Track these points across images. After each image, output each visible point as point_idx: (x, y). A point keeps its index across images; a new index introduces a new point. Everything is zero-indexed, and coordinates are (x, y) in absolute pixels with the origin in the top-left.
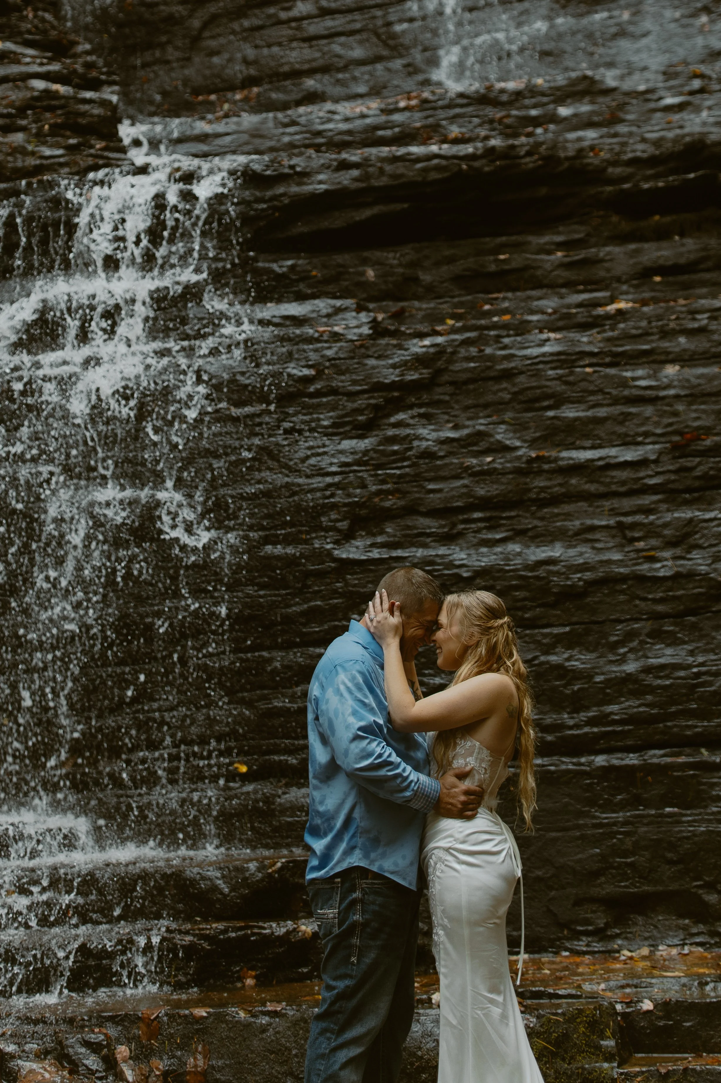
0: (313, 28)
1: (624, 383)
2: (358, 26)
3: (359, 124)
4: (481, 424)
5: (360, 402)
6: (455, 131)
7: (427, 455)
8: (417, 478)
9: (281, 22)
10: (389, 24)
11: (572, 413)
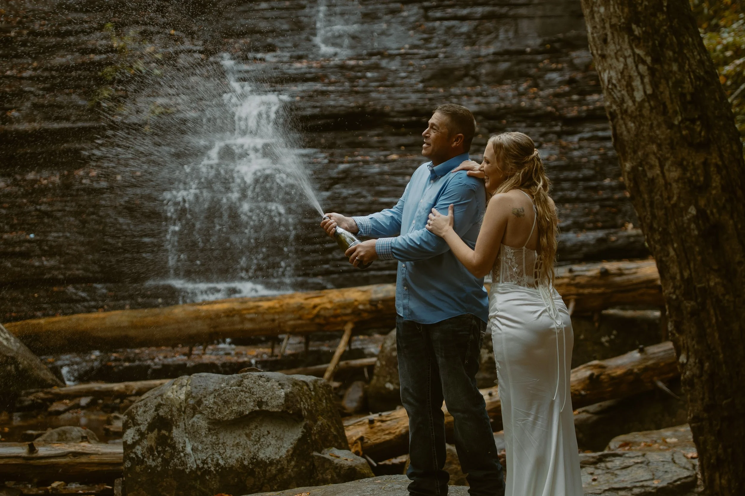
0: (268, 14)
1: (395, 181)
2: (285, 15)
3: (299, 72)
4: (358, 190)
5: (326, 182)
6: (333, 78)
7: (345, 198)
8: (343, 204)
9: (254, 10)
10: (297, 17)
11: (382, 188)
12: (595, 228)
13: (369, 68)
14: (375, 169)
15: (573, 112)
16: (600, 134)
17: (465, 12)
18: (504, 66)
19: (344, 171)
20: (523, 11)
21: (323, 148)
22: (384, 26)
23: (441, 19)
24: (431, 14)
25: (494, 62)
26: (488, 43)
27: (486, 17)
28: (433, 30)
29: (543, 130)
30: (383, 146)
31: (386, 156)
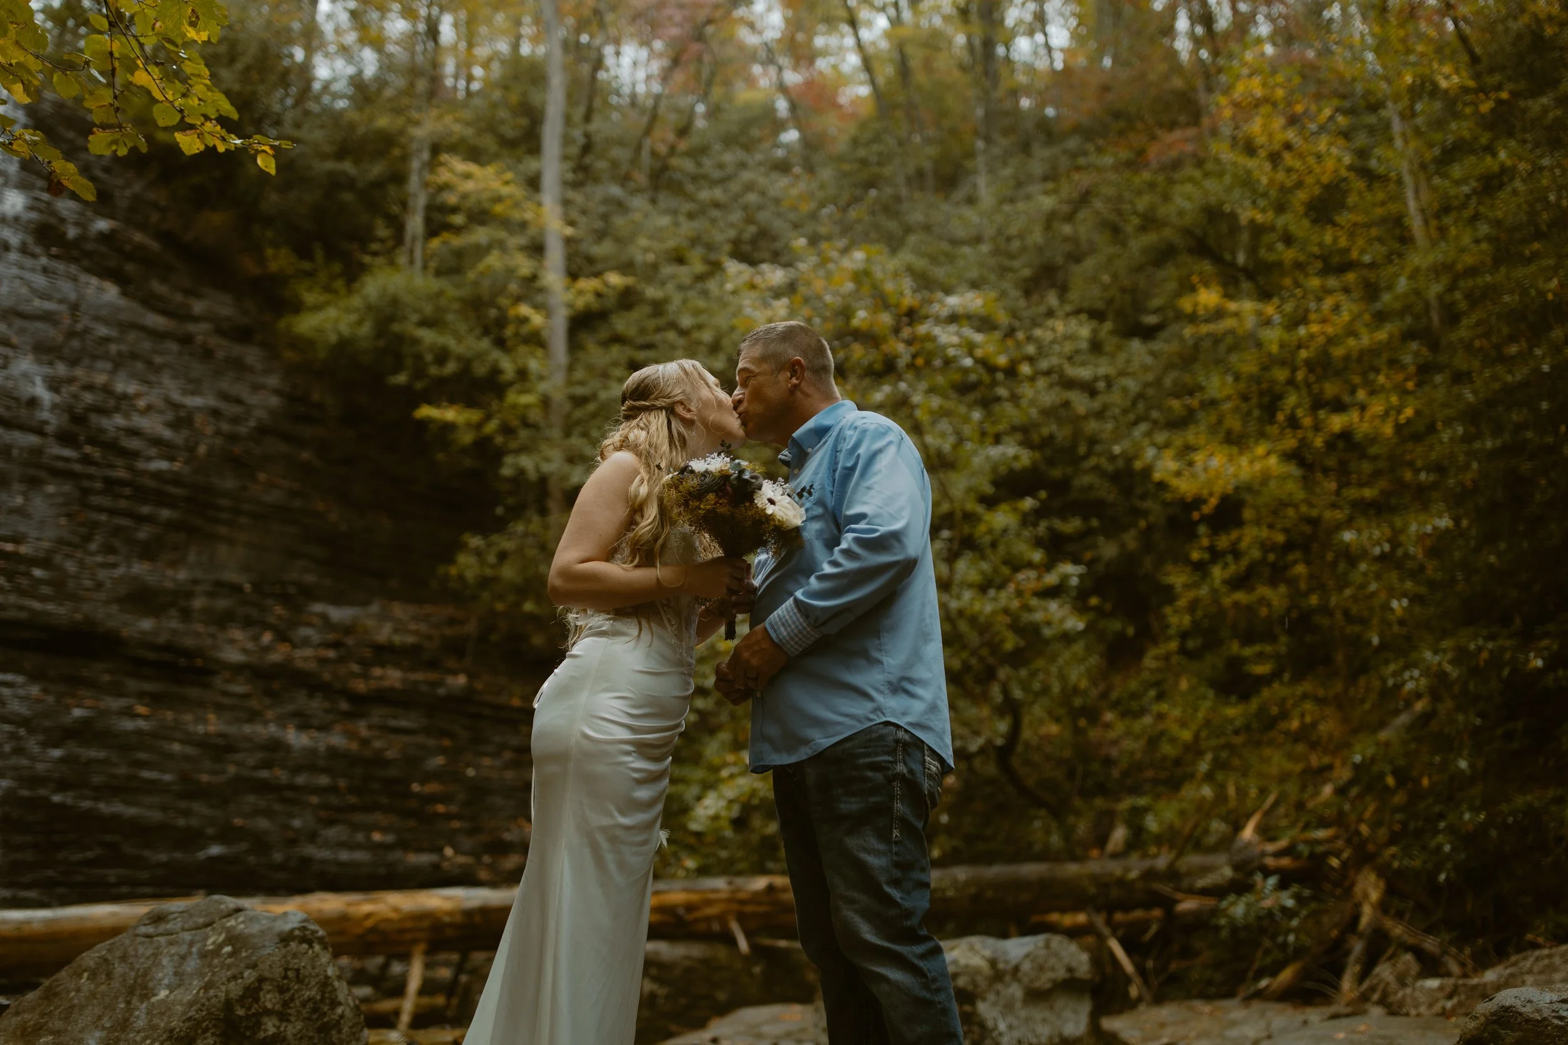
11: (142, 756)
12: (420, 850)
13: (33, 562)
14: (128, 725)
15: (360, 686)
16: (393, 723)
17: (145, 510)
18: (223, 604)
19: (85, 722)
20: (223, 530)
21: (34, 677)
22: (19, 500)
23: (112, 512)
24: (95, 500)
25: (211, 595)
26: (173, 564)
27: (170, 525)
28: (95, 525)
29: (327, 705)
30: (118, 691)
31: (130, 707)
